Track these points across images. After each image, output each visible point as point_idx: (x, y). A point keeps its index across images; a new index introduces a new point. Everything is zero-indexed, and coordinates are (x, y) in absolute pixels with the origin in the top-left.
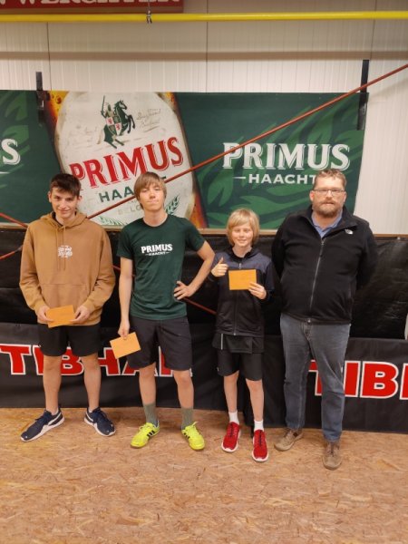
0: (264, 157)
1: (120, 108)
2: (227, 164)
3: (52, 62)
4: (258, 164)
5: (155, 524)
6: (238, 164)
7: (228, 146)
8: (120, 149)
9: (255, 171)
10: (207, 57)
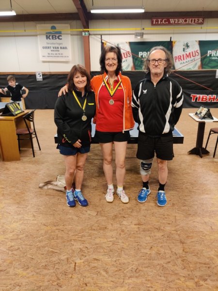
0: (216, 54)
1: (187, 44)
2: (208, 55)
3: (174, 35)
4: (215, 55)
6: (210, 55)
7: (209, 51)
8: (186, 53)
9: (214, 56)
10: (206, 33)
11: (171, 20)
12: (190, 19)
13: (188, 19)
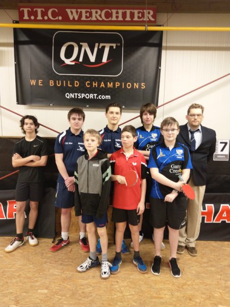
5: (172, 298)
11: (68, 11)
12: (120, 11)
13: (114, 11)
